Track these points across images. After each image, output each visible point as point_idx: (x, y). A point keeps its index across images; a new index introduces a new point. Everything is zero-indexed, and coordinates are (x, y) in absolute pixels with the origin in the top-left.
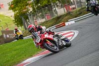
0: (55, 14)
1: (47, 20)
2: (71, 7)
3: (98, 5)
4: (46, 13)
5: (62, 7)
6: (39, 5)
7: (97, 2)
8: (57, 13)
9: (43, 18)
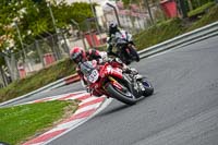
0: (64, 53)
1: (47, 66)
2: (98, 38)
3: (131, 43)
4: (44, 52)
5: (79, 36)
6: (29, 32)
7: (130, 36)
8: (67, 50)
9: (37, 62)
